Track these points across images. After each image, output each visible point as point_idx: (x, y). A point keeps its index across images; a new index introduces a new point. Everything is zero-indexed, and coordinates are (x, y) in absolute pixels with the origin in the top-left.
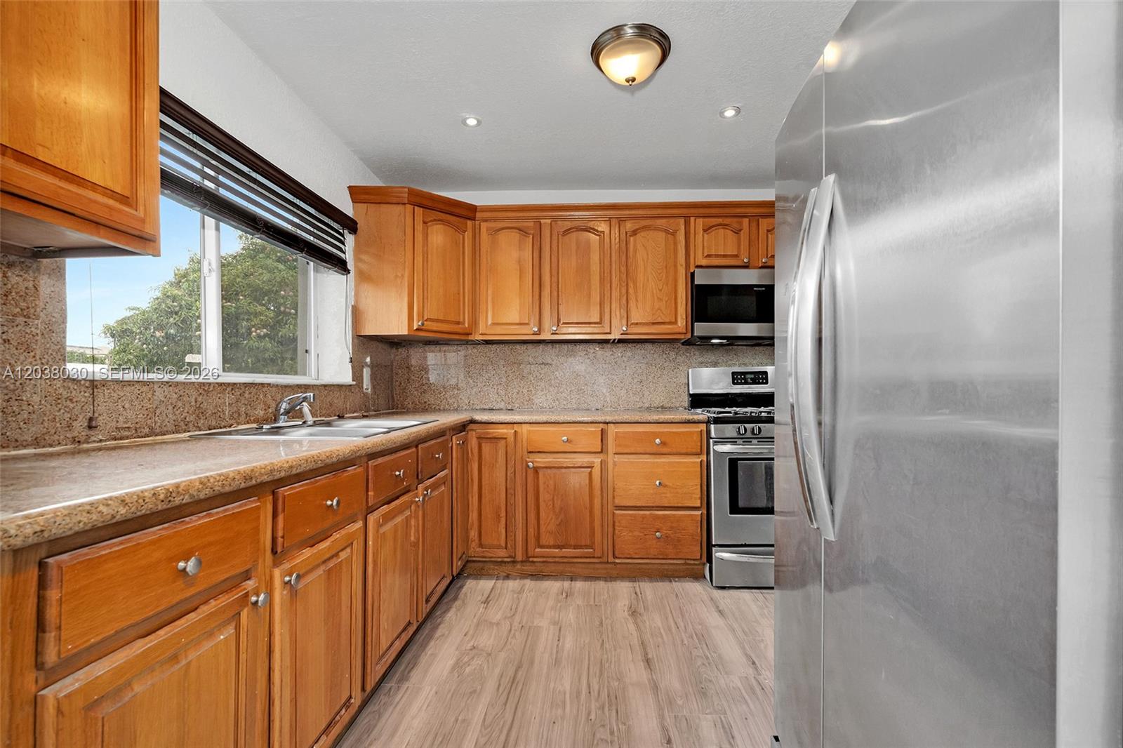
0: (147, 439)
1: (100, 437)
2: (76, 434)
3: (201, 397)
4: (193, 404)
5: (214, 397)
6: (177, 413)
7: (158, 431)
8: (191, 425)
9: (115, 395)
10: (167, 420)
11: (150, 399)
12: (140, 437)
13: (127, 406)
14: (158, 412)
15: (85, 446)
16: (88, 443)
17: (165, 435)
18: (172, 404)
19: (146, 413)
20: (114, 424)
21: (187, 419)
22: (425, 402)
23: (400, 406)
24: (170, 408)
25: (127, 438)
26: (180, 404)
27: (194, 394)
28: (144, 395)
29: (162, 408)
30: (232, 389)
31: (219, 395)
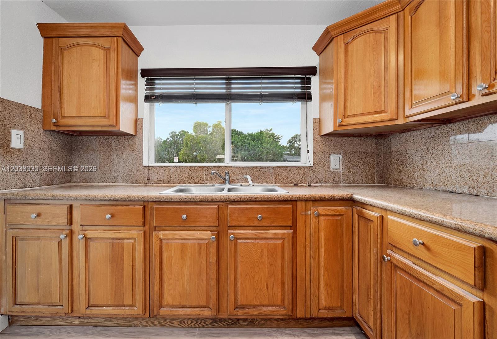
0: (168, 185)
1: (152, 183)
2: (145, 181)
3: (191, 172)
4: (187, 174)
5: (197, 172)
6: (180, 177)
7: (172, 182)
8: (186, 181)
9: (157, 170)
10: (175, 179)
11: (169, 172)
12: (165, 184)
13: (161, 174)
14: (172, 176)
15: (148, 185)
16: (149, 184)
17: (174, 184)
18: (177, 174)
19: (167, 176)
20: (156, 179)
21: (184, 179)
22: (401, 180)
23: (386, 182)
24: (177, 175)
25: (161, 184)
26: (181, 174)
27: (187, 171)
28: (166, 170)
29: (174, 175)
30: (207, 169)
31: (200, 171)
